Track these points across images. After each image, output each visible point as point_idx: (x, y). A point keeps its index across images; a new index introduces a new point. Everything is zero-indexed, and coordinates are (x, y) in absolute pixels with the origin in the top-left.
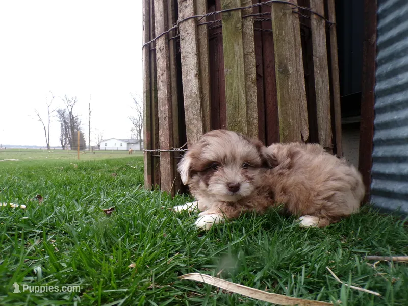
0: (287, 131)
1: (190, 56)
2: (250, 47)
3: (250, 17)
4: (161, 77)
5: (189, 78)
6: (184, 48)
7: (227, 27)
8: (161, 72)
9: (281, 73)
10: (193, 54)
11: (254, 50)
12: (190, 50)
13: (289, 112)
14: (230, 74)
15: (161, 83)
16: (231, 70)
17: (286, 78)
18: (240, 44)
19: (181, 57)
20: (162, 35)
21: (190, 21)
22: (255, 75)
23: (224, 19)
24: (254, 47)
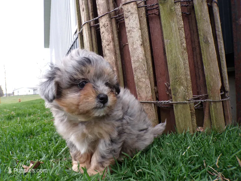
0: (212, 83)
1: (135, 30)
2: (180, 24)
3: (178, 3)
4: (107, 47)
5: (135, 47)
6: (128, 24)
7: (164, 9)
8: (107, 43)
9: (205, 43)
10: (137, 29)
11: (183, 26)
12: (134, 26)
13: (212, 69)
14: (170, 44)
15: (107, 51)
16: (170, 40)
17: (208, 46)
18: (175, 21)
19: (127, 31)
20: (106, 14)
21: (132, 3)
22: (185, 44)
23: (161, 3)
24: (183, 24)
